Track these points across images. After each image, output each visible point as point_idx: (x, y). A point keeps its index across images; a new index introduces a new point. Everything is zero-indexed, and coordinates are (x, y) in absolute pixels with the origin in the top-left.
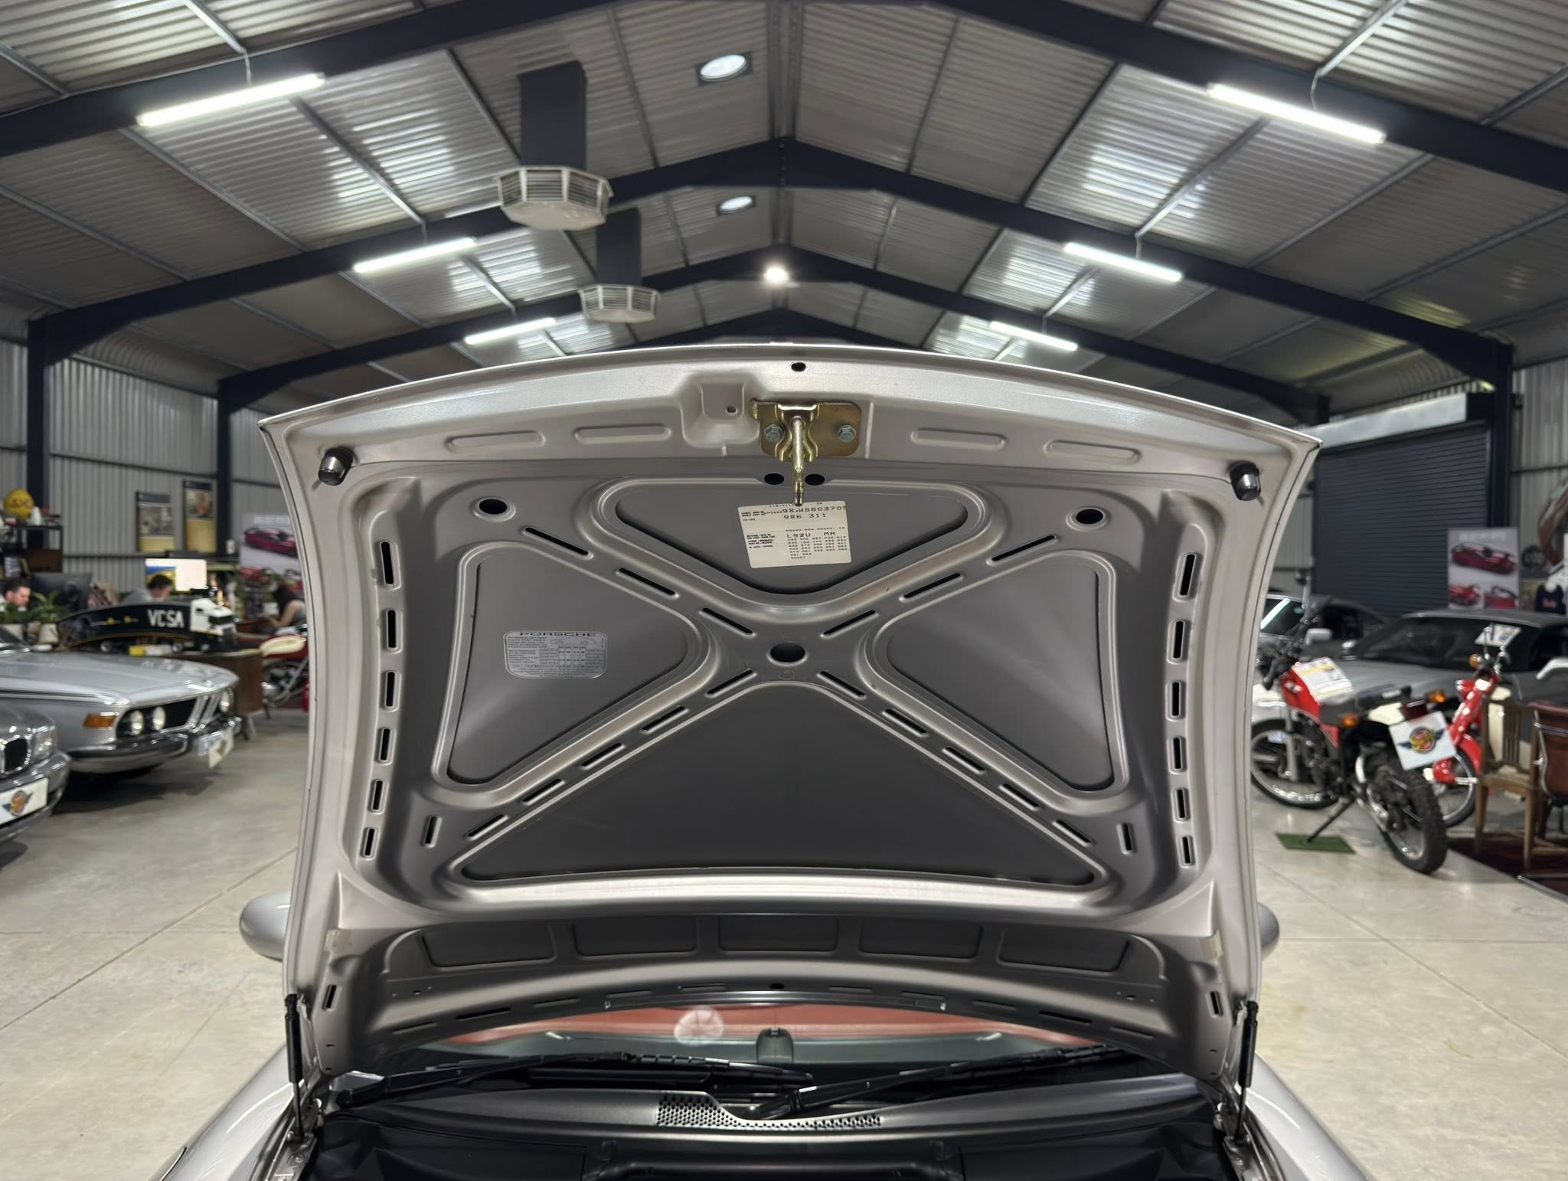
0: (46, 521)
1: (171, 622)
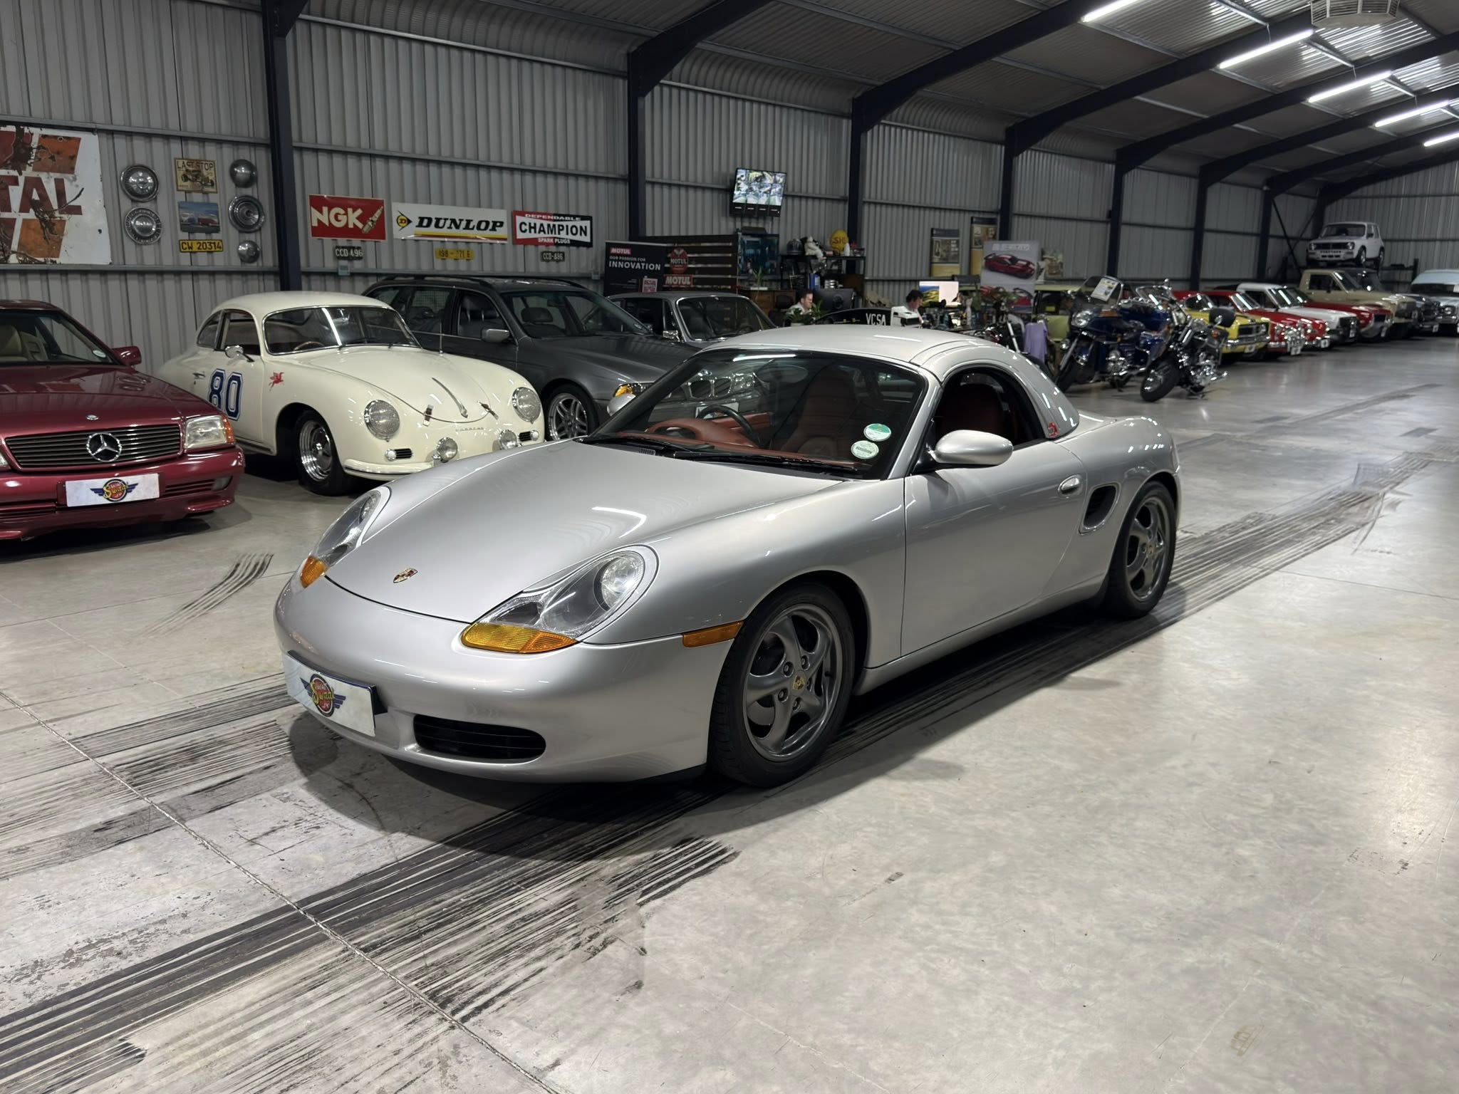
0: (854, 253)
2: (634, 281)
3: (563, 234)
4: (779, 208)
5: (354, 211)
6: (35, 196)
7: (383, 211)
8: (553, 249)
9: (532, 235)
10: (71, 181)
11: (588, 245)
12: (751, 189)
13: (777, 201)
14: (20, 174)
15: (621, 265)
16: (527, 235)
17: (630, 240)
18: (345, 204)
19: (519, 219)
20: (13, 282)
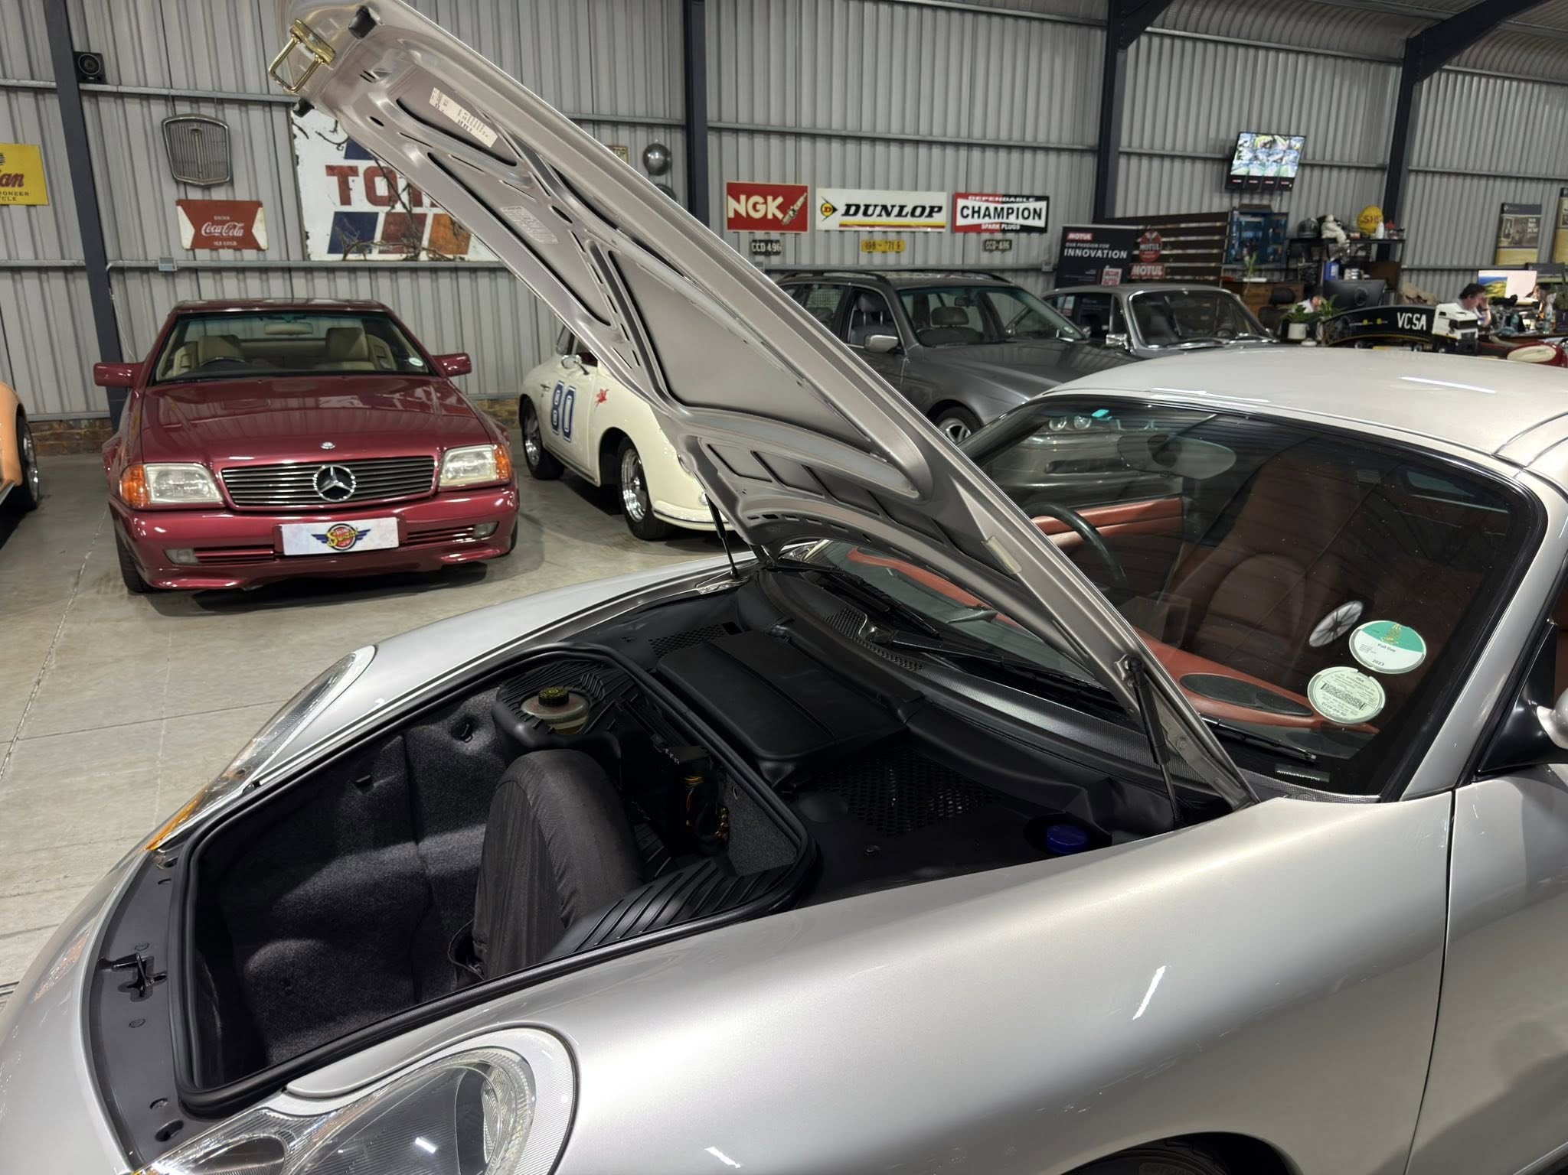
0: (1389, 235)
1: (1415, 325)
2: (1093, 272)
3: (1012, 218)
4: (1291, 180)
5: (774, 199)
7: (806, 198)
8: (999, 236)
9: (975, 221)
11: (1042, 231)
12: (1256, 158)
13: (1289, 171)
15: (1079, 253)
16: (970, 221)
17: (1094, 222)
18: (765, 191)
19: (961, 203)
20: (425, 282)
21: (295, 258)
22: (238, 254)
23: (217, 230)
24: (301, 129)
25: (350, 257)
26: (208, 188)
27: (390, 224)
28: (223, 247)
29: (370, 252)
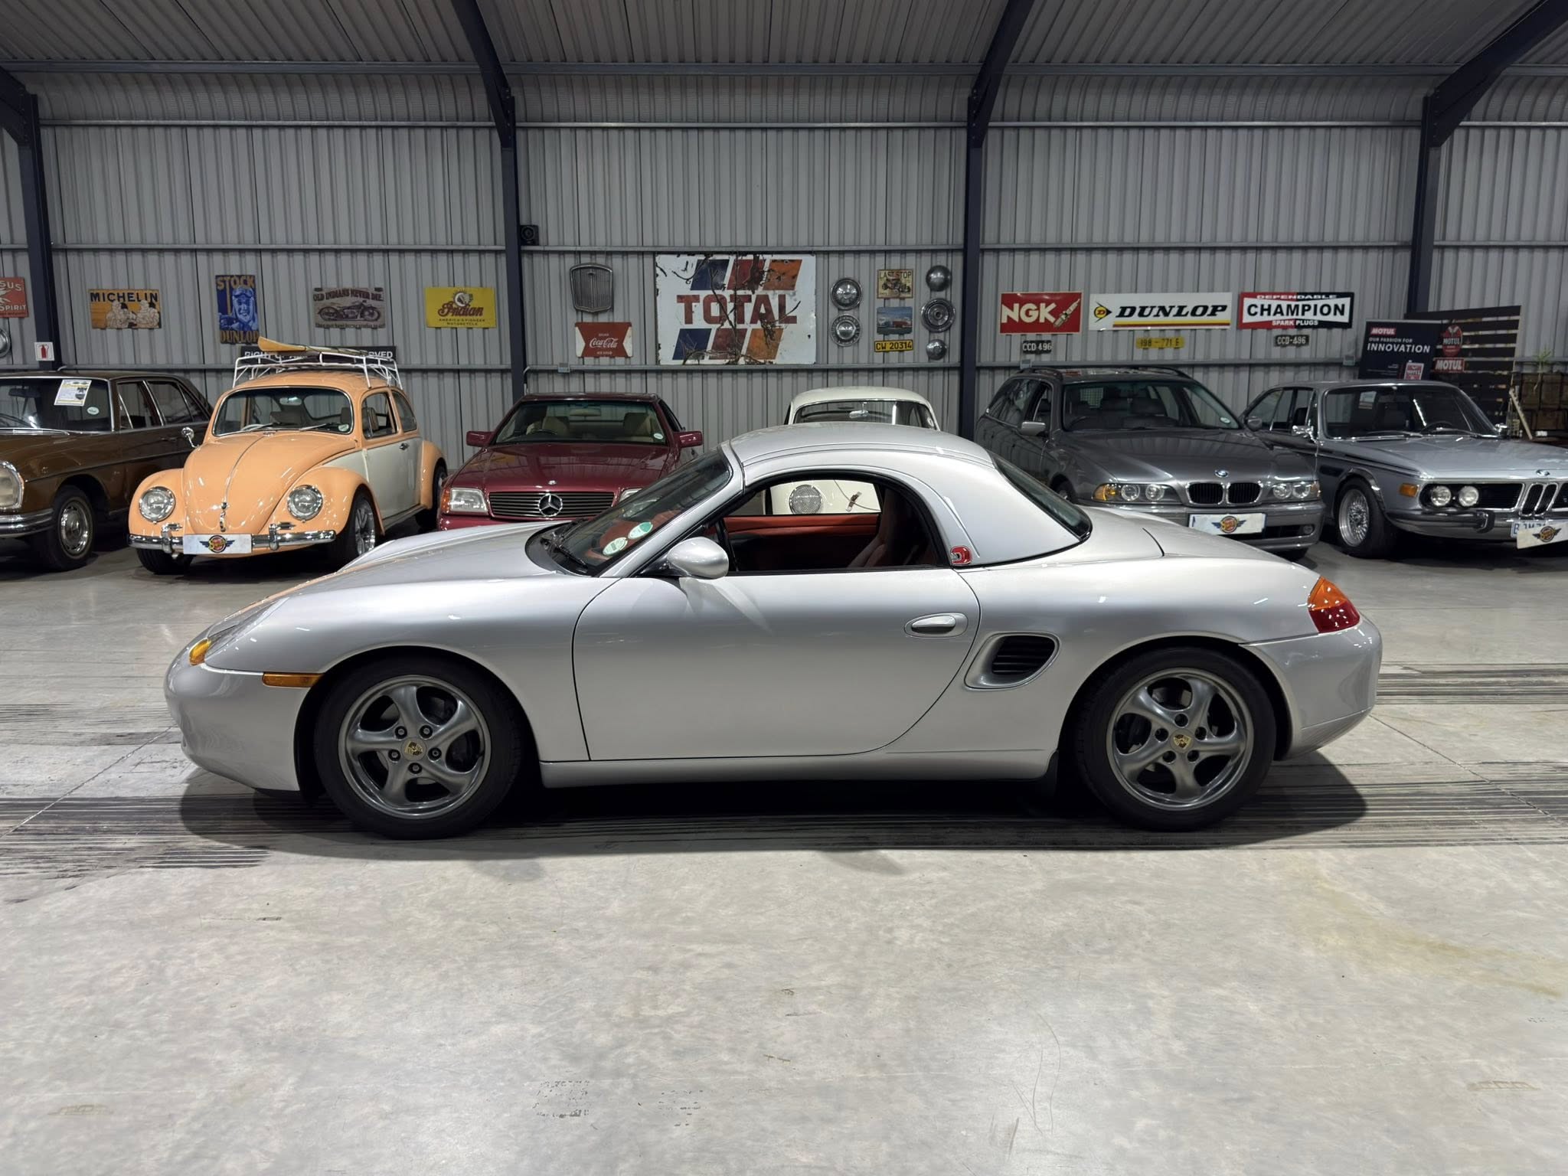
2: (1396, 366)
3: (1309, 315)
5: (1046, 306)
6: (763, 310)
7: (1079, 304)
8: (1293, 332)
9: (1265, 318)
10: (791, 296)
11: (1346, 326)
14: (753, 293)
15: (1382, 347)
16: (1258, 318)
17: (1406, 317)
18: (1037, 300)
19: (1248, 302)
20: (742, 380)
21: (651, 364)
22: (613, 360)
23: (600, 343)
24: (662, 270)
25: (689, 362)
26: (596, 314)
27: (720, 337)
28: (603, 356)
29: (703, 358)
